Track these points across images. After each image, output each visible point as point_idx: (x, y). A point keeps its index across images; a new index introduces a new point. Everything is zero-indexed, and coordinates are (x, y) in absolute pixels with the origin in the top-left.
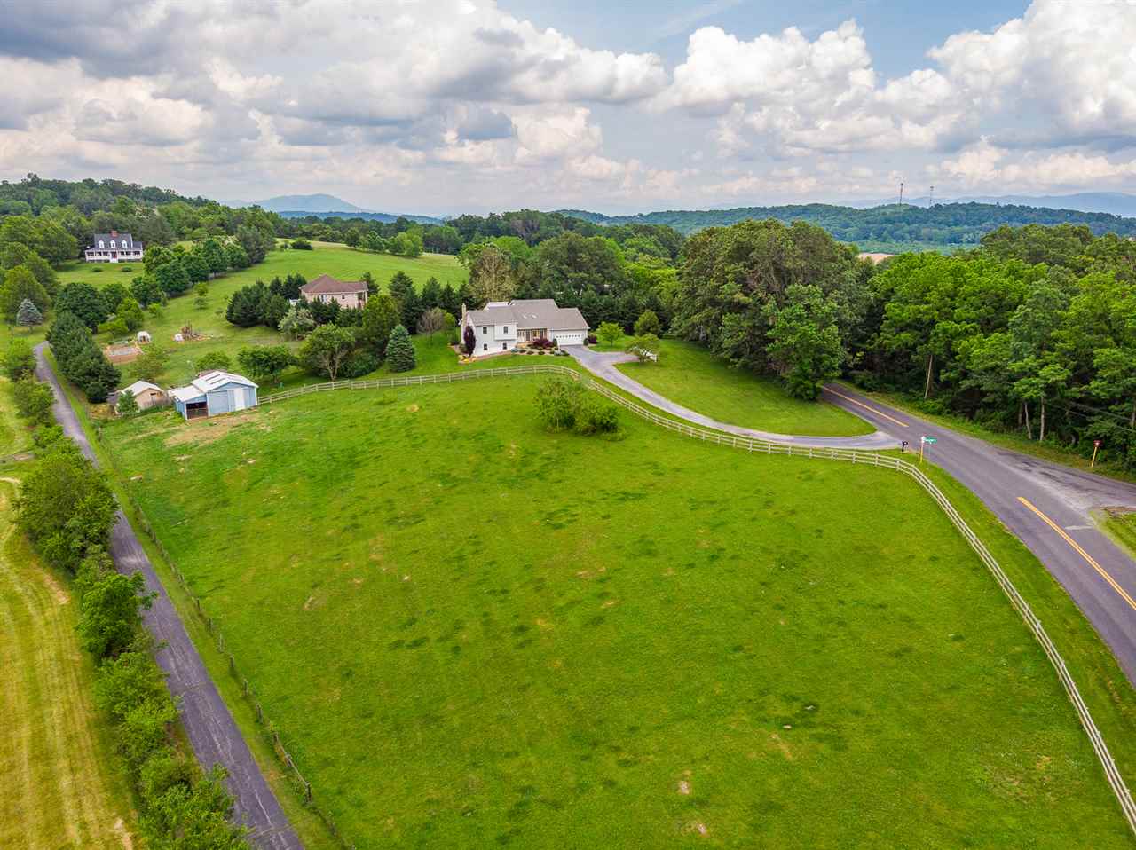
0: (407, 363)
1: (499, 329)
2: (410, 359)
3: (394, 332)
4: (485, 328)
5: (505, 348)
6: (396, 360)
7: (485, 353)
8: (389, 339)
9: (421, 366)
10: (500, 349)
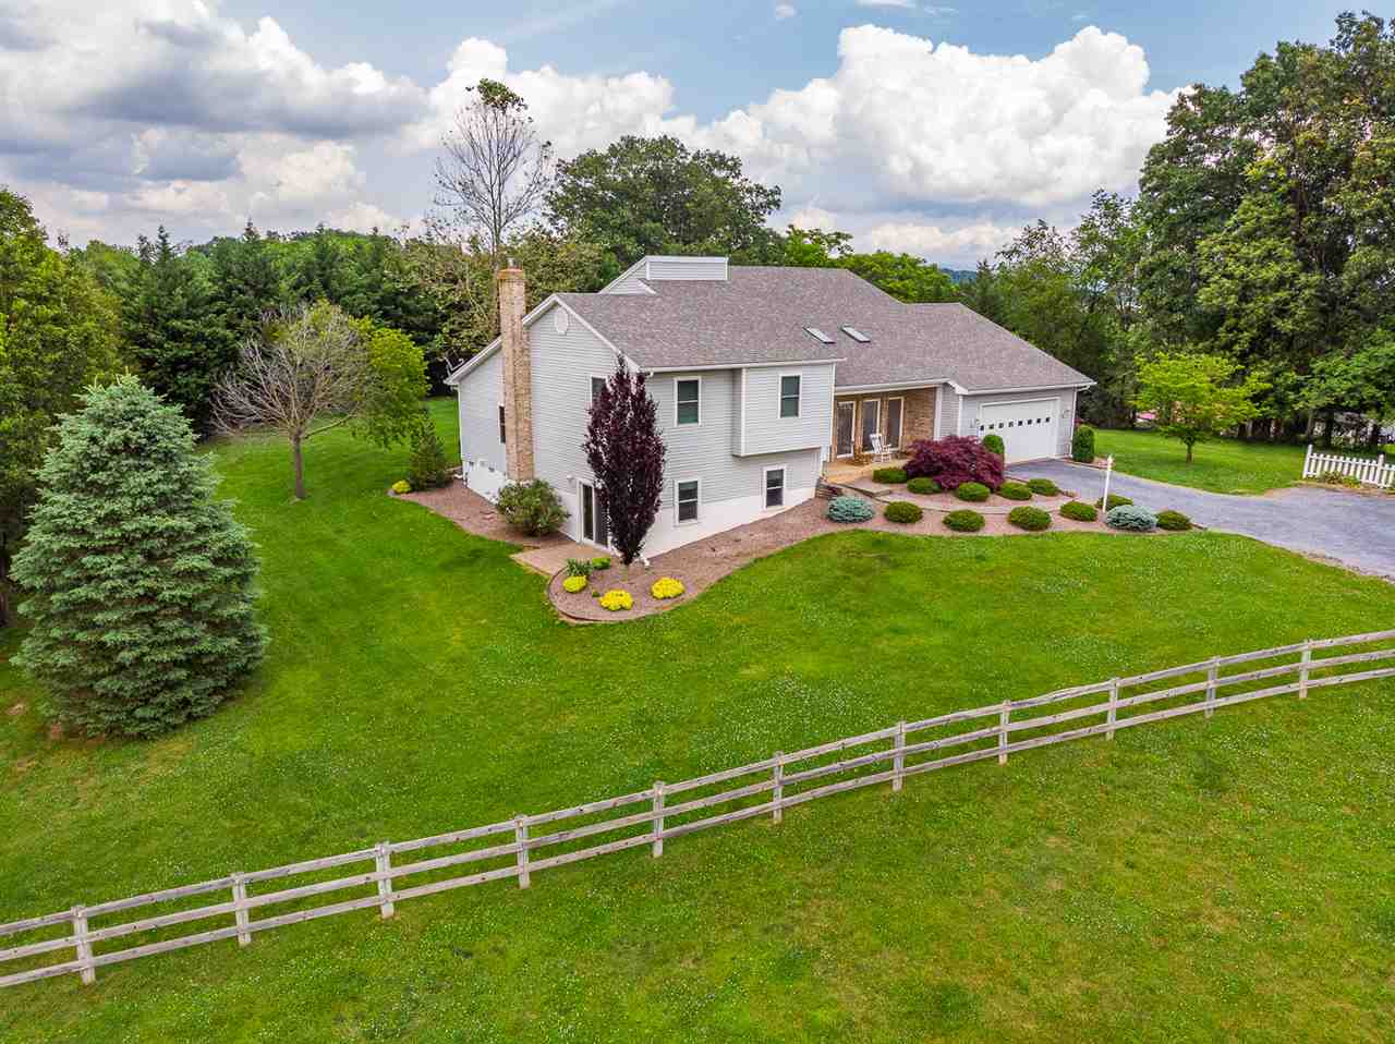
0: (195, 664)
1: (760, 390)
2: (219, 627)
3: (74, 434)
4: (688, 389)
5: (774, 497)
6: (104, 652)
7: (692, 532)
8: (28, 494)
9: (294, 661)
10: (749, 507)
